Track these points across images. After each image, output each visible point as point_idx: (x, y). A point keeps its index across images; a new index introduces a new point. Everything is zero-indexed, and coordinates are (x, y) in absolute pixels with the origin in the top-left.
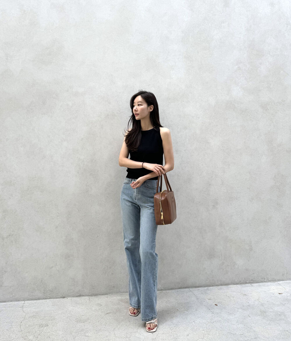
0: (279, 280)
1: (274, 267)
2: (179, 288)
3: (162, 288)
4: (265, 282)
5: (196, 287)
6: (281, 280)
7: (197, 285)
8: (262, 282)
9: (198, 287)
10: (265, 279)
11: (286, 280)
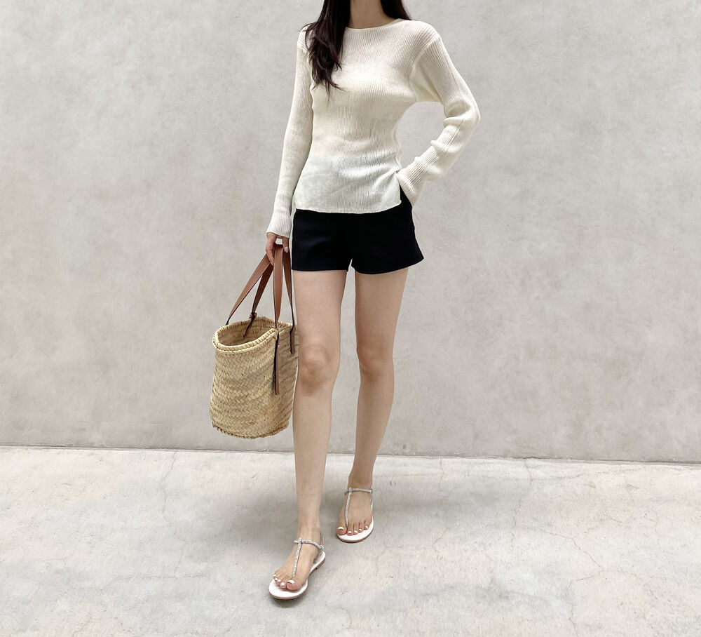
0: (450, 455)
1: (435, 413)
2: (151, 448)
3: (104, 444)
4: (404, 454)
5: (197, 449)
6: (457, 455)
7: (200, 444)
8: (397, 454)
9: (205, 449)
10: (404, 447)
11: (474, 456)
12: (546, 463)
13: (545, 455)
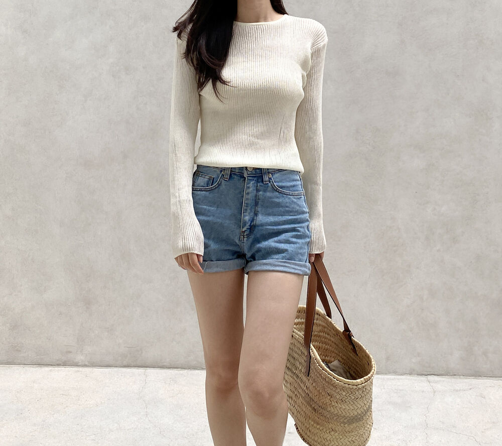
3: (87, 363)
7: (165, 364)
12: (444, 379)
13: (443, 373)
